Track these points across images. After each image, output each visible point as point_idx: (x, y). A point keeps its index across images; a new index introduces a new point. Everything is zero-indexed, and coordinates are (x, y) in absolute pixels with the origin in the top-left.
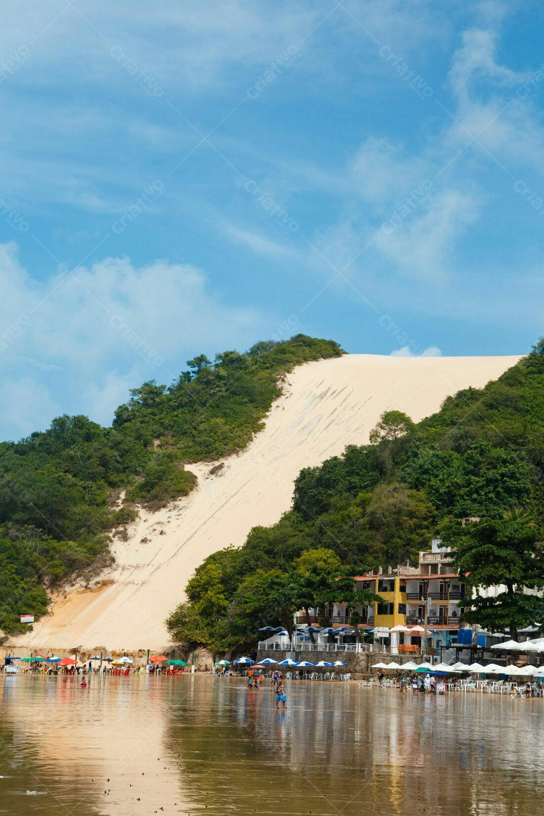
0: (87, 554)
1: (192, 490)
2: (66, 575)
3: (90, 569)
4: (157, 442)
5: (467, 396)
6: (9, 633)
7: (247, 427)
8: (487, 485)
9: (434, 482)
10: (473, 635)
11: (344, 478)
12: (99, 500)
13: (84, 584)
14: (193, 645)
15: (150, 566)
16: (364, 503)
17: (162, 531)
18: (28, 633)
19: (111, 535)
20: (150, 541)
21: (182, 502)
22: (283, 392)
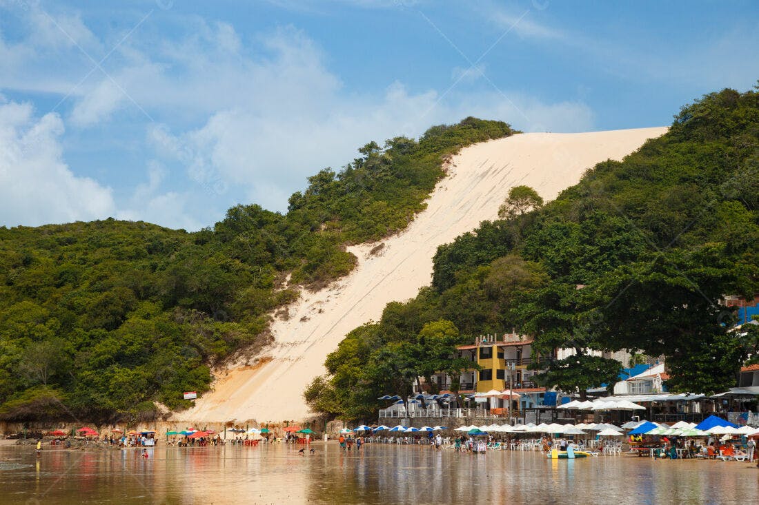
0: (248, 334)
1: (352, 270)
2: (229, 353)
3: (252, 347)
4: (323, 227)
5: (605, 168)
6: (173, 409)
7: (409, 209)
8: (601, 253)
9: (551, 253)
10: (557, 397)
11: (472, 252)
12: (265, 283)
13: (245, 361)
14: (332, 416)
15: (306, 343)
16: (482, 276)
17: (321, 310)
18: (190, 409)
19: (273, 315)
20: (309, 319)
21: (343, 281)
22: (448, 173)
